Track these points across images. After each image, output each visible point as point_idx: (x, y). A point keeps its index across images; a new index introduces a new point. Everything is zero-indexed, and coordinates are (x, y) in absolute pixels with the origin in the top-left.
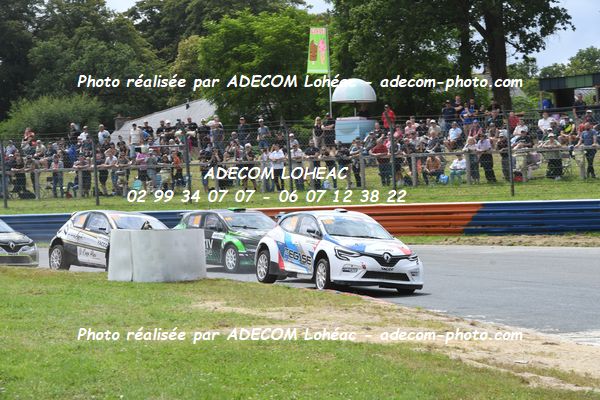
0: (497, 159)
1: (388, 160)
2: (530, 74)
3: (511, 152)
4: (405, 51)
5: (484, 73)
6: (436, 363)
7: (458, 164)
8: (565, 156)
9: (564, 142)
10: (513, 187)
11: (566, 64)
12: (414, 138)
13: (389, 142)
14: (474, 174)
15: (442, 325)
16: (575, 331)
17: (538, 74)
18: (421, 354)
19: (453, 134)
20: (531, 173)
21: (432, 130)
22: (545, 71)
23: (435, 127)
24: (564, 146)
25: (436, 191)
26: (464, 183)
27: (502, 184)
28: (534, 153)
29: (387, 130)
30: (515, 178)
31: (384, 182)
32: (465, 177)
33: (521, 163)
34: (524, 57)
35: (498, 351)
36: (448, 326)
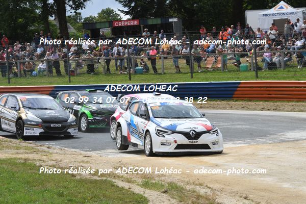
0: (62, 64)
1: (5, 63)
2: (78, 21)
3: (69, 60)
4: (14, 7)
5: (55, 19)
6: (29, 168)
7: (42, 66)
8: (96, 63)
9: (95, 55)
10: (70, 78)
11: (96, 16)
12: (19, 53)
13: (5, 54)
14: (50, 71)
15: (33, 148)
16: (100, 150)
17: (82, 21)
18: (21, 164)
19: (39, 51)
20: (79, 71)
21: (28, 49)
22: (86, 19)
23: (29, 47)
24: (96, 58)
25: (30, 80)
26: (45, 76)
27: (64, 77)
28: (81, 61)
29: (4, 48)
30: (71, 73)
31: (2, 75)
32: (45, 73)
33: (74, 66)
34: (75, 12)
35: (61, 161)
36: (36, 149)
